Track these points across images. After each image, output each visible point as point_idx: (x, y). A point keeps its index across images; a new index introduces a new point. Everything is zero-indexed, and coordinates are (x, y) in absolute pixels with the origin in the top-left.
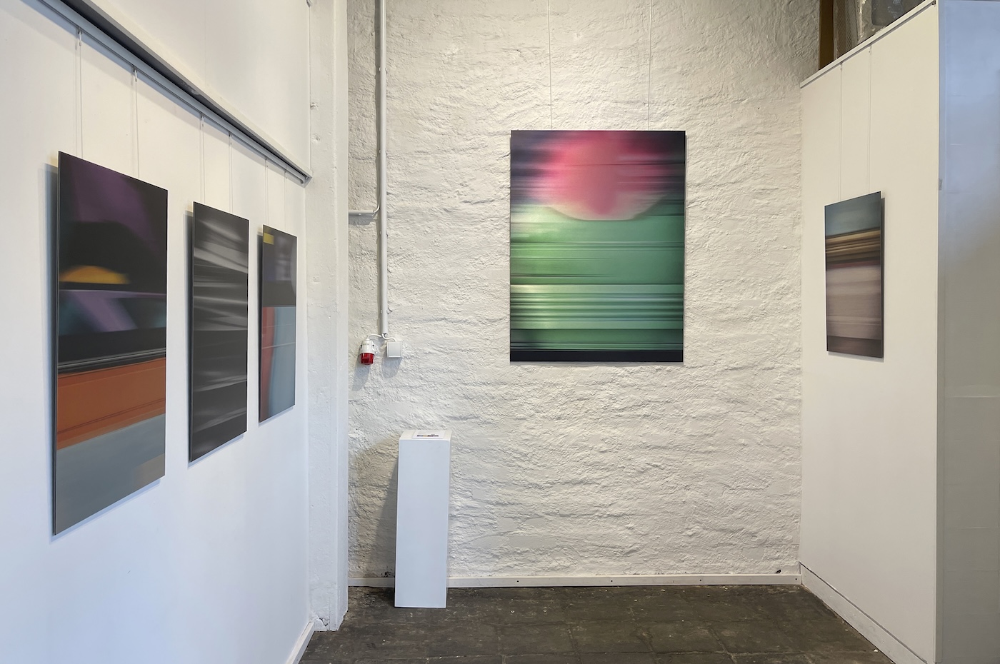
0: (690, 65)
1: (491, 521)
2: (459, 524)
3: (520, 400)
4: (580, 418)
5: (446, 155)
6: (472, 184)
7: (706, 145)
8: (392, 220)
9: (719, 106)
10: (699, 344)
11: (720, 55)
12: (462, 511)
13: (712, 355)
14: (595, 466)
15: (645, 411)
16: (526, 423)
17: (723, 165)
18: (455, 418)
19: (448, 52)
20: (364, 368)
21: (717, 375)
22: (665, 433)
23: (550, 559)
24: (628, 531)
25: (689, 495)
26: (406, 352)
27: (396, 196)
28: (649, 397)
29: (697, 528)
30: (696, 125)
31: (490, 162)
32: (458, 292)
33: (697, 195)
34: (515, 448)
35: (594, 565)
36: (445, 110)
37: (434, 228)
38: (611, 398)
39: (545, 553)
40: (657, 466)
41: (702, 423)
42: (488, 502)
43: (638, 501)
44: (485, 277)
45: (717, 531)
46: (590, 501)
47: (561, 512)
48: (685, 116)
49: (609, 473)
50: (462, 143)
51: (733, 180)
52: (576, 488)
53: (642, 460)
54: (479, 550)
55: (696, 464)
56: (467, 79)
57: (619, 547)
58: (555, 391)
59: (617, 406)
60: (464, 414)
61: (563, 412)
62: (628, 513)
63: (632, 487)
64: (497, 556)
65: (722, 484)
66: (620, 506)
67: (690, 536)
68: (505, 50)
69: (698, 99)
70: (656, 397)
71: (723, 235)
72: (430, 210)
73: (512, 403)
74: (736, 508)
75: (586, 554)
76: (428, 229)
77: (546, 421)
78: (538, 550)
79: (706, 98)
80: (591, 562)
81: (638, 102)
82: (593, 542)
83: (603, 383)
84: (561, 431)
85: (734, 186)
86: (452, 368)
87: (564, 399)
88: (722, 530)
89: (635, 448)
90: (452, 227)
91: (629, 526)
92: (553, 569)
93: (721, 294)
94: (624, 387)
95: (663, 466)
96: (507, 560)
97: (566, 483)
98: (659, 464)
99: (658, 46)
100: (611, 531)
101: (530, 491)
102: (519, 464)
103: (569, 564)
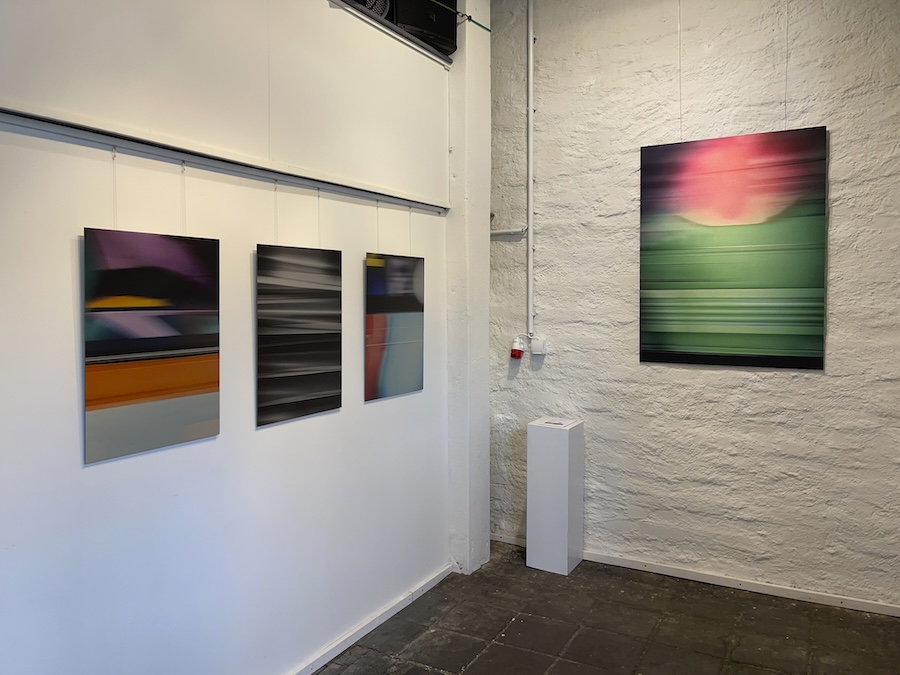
0: (834, 56)
1: (622, 507)
2: (594, 505)
3: (650, 398)
4: (710, 420)
5: (584, 175)
6: (606, 200)
7: (852, 138)
8: (539, 236)
9: (868, 94)
10: (843, 351)
11: (869, 41)
12: (596, 494)
13: (861, 363)
14: (724, 468)
15: (779, 418)
16: (655, 420)
17: (874, 158)
18: (590, 410)
19: (587, 84)
20: (515, 361)
21: (866, 386)
22: (803, 443)
23: (678, 551)
24: (760, 538)
25: (831, 510)
26: (549, 350)
27: (542, 215)
28: (784, 404)
29: (840, 547)
30: (841, 118)
31: (623, 178)
32: (593, 297)
33: (842, 192)
34: (645, 442)
35: (721, 565)
36: (584, 136)
37: (573, 241)
38: (741, 403)
39: (673, 544)
40: (793, 476)
41: (848, 436)
42: (620, 489)
43: (772, 509)
44: (617, 283)
45: (864, 553)
46: (719, 502)
47: (689, 508)
48: (828, 110)
49: (739, 477)
50: (599, 164)
51: (886, 174)
52: (705, 487)
53: (777, 468)
54: (611, 531)
55: (840, 480)
56: (603, 105)
57: (750, 552)
58: (683, 392)
59: (749, 411)
60: (598, 407)
61: (692, 413)
62: (760, 519)
63: (765, 494)
64: (628, 540)
65: (872, 504)
66: (751, 511)
67: (832, 554)
68: (638, 73)
69: (842, 90)
70: (792, 405)
71: (875, 234)
72: (570, 225)
73: (643, 400)
74: (887, 533)
75: (715, 553)
76: (568, 242)
77: (675, 420)
78: (667, 540)
79: (852, 89)
80: (720, 562)
81: (773, 102)
82: (722, 542)
83: (734, 388)
84: (690, 431)
85: (889, 179)
86: (587, 365)
87: (693, 400)
88: (870, 554)
89: (768, 454)
90: (589, 239)
91: (761, 532)
92: (681, 561)
93: (872, 298)
94: (756, 392)
95: (800, 477)
96: (638, 544)
97: (694, 481)
98: (796, 474)
99: (796, 42)
100: (741, 534)
101: (658, 484)
102: (649, 457)
103: (697, 559)
